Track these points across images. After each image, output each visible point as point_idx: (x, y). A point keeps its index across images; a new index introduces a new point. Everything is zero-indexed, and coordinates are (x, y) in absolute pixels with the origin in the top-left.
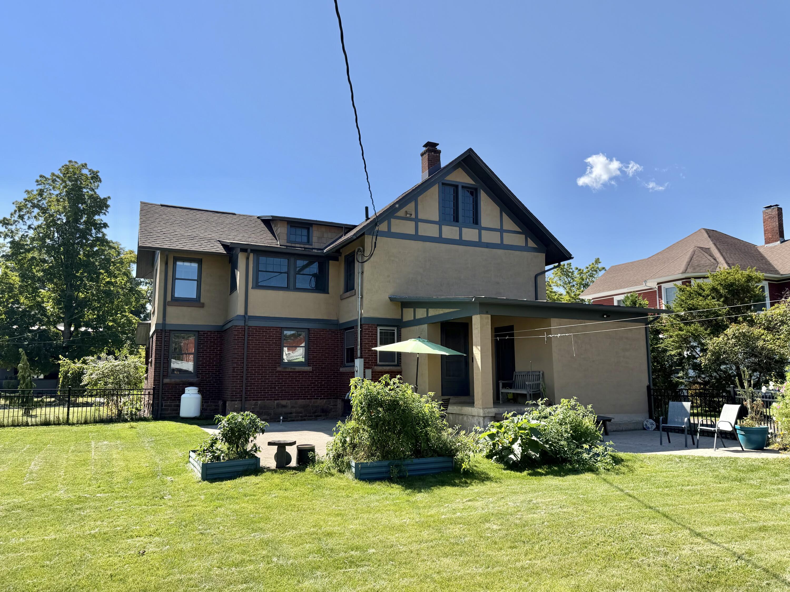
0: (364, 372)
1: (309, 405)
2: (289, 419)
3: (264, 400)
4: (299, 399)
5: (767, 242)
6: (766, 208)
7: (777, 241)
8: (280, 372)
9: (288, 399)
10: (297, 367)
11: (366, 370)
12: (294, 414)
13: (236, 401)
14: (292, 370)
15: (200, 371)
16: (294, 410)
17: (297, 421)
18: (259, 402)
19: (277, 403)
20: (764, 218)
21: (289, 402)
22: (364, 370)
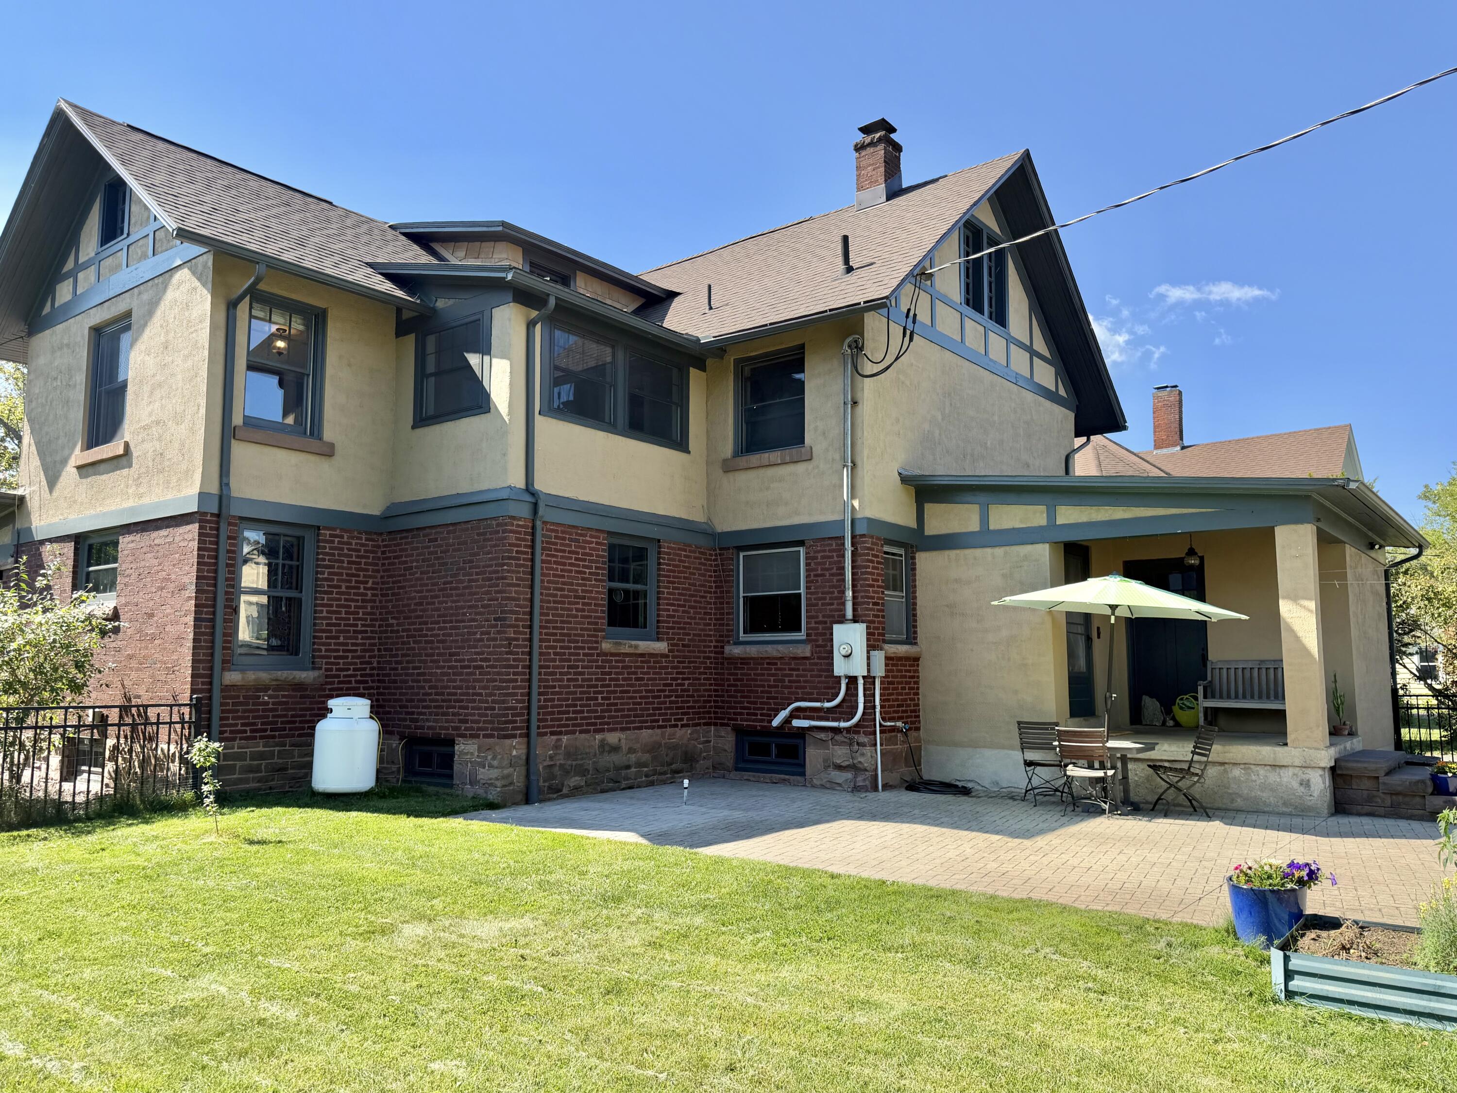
0: (868, 658)
1: (660, 745)
2: (624, 784)
3: (574, 732)
4: (640, 728)
5: (1157, 447)
6: (1158, 388)
7: (1176, 446)
8: (606, 654)
9: (623, 729)
10: (640, 643)
11: (872, 653)
12: (633, 770)
13: (514, 736)
14: (631, 651)
15: (323, 648)
16: (633, 758)
17: (639, 787)
18: (565, 738)
19: (602, 741)
20: (1154, 405)
21: (623, 735)
22: (868, 652)
